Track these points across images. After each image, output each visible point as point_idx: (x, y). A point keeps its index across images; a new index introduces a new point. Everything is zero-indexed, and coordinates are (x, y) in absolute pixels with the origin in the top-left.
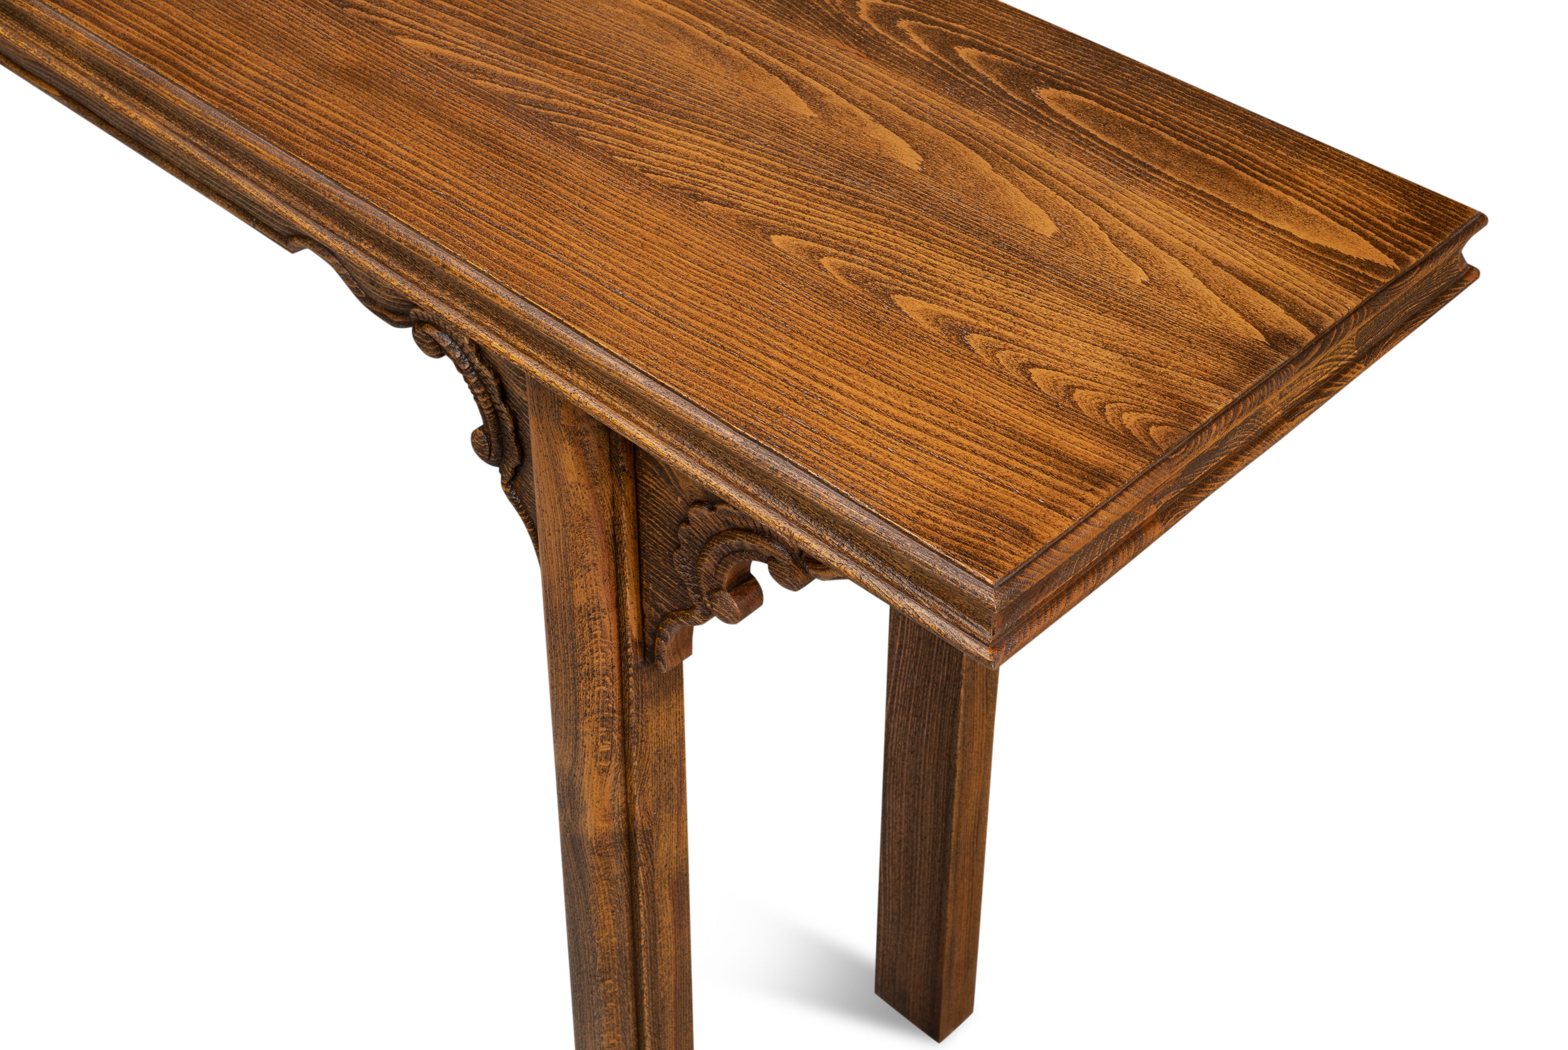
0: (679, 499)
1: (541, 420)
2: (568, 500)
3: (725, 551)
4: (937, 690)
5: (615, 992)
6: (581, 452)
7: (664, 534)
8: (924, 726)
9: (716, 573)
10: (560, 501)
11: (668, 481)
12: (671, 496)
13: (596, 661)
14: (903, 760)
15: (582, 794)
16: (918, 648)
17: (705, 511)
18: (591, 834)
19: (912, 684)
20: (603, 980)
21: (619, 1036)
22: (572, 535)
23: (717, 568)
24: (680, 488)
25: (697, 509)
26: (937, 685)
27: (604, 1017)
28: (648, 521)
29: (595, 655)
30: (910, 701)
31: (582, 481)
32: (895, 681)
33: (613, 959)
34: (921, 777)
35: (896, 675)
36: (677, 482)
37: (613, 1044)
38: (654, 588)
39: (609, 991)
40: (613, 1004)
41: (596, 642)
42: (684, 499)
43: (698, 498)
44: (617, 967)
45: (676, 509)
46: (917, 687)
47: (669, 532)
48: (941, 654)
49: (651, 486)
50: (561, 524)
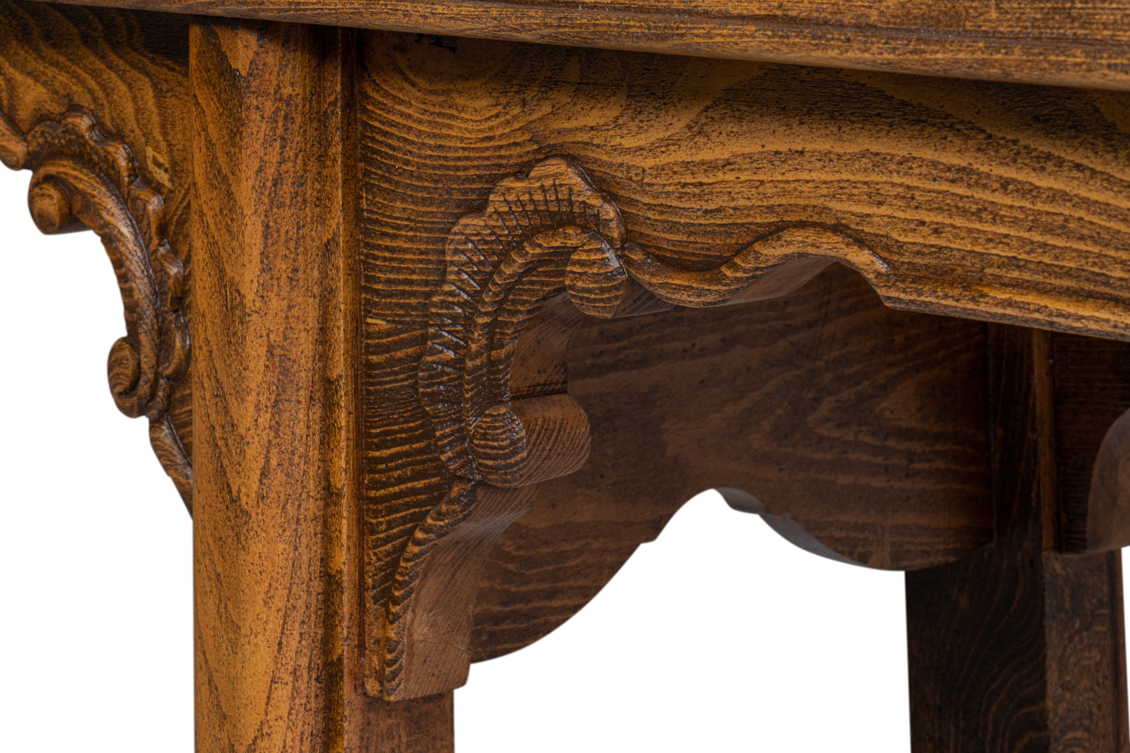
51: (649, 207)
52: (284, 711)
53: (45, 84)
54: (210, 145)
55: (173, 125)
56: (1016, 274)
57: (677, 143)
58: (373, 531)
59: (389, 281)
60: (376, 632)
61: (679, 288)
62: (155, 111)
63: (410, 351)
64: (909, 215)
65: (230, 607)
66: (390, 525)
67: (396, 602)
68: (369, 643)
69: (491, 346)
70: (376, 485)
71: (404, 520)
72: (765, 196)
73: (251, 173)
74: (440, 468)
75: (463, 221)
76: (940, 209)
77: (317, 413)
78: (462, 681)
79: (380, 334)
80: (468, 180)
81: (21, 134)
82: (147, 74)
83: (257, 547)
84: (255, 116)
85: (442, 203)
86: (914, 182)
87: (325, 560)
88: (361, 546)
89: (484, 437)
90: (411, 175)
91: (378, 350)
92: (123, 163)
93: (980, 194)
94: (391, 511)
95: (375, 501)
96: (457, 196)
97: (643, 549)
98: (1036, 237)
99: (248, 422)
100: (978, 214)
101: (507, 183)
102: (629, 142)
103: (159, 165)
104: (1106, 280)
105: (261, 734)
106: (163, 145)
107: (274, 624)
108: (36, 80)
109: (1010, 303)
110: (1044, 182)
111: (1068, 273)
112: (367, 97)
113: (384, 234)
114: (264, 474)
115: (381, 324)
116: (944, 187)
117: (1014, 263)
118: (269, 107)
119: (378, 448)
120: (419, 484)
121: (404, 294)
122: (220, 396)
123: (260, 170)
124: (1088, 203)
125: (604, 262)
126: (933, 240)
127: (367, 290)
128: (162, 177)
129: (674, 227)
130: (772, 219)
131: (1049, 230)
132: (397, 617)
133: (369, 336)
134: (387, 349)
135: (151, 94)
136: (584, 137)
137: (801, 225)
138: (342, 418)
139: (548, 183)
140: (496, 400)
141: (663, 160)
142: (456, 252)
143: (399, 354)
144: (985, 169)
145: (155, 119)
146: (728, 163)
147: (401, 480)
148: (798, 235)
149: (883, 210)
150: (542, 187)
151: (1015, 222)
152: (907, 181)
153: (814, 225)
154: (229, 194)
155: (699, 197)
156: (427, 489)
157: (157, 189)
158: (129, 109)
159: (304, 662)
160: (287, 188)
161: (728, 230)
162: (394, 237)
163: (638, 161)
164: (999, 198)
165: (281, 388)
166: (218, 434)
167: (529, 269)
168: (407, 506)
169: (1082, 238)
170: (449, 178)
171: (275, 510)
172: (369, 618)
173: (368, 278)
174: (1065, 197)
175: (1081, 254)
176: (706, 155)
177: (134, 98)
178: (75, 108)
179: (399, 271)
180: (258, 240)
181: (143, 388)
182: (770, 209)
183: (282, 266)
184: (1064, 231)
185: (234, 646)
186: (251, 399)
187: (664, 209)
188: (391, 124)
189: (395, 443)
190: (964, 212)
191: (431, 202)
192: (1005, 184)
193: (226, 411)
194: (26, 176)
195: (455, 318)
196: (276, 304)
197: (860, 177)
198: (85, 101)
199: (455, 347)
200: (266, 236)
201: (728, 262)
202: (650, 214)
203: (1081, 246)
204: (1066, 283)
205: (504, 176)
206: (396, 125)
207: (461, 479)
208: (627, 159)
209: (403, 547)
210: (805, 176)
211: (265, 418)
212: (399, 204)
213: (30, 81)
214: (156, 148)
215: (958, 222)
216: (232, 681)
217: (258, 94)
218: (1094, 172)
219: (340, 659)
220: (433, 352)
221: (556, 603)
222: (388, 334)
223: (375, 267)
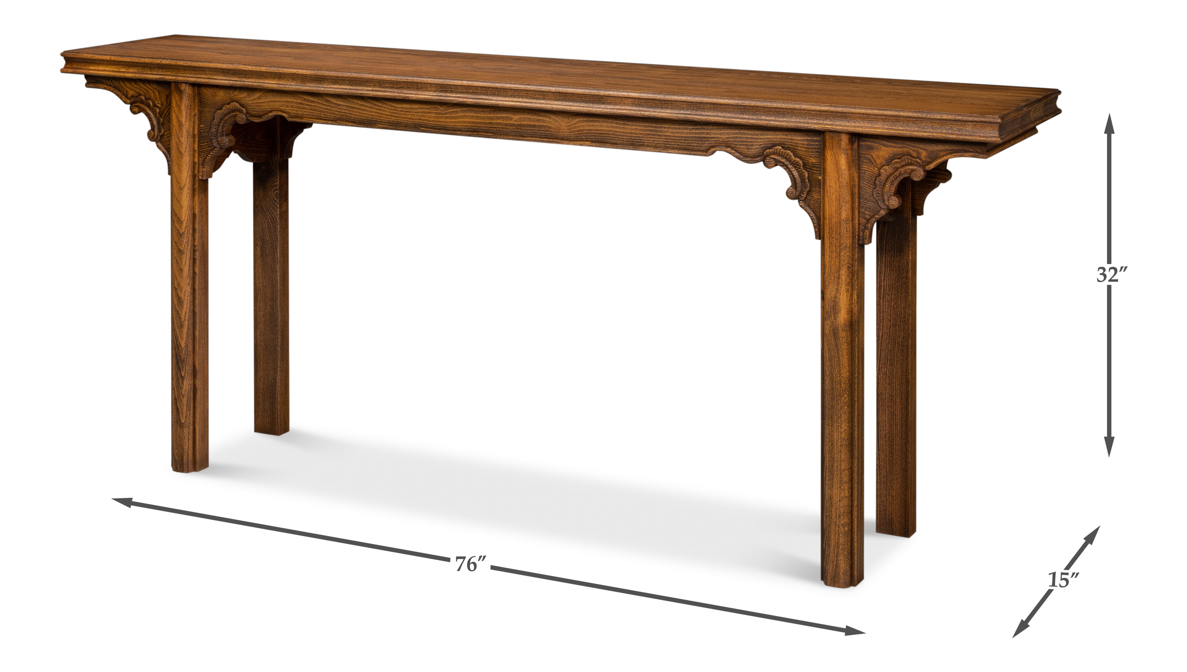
0: (876, 169)
1: (833, 150)
2: (842, 177)
3: (894, 179)
4: (899, 346)
5: (847, 401)
6: (847, 157)
7: (869, 186)
8: (894, 368)
9: (890, 190)
10: (838, 178)
11: (873, 163)
12: (873, 169)
13: (847, 242)
14: (886, 391)
15: (839, 305)
16: (890, 331)
17: (887, 167)
18: (842, 322)
19: (888, 349)
20: (843, 395)
21: (848, 424)
22: (842, 190)
23: (890, 188)
24: (877, 164)
25: (884, 167)
26: (899, 344)
27: (843, 415)
28: (864, 183)
29: (847, 239)
30: (888, 358)
31: (847, 168)
32: (881, 352)
33: (847, 383)
34: (894, 394)
35: (881, 350)
36: (875, 162)
37: (845, 429)
38: (865, 210)
39: (845, 401)
40: (846, 408)
41: (848, 234)
42: (878, 168)
43: (883, 165)
44: (848, 388)
45: (874, 173)
46: (890, 350)
47: (871, 184)
48: (900, 327)
49: (866, 169)
50: (838, 188)
51: (250, 108)
52: (188, 181)
53: (134, 91)
54: (176, 101)
55: (162, 97)
56: (308, 116)
57: (255, 100)
58: (201, 155)
59: (204, 120)
60: (201, 170)
61: (255, 119)
62: (158, 95)
63: (208, 130)
64: (292, 109)
65: (180, 167)
66: (204, 155)
67: (205, 165)
68: (200, 172)
69: (222, 128)
70: (201, 149)
71: (206, 154)
72: (270, 107)
73: (184, 105)
74: (214, 146)
75: (218, 111)
76: (297, 108)
77: (193, 139)
78: (211, 176)
79: (203, 127)
80: (219, 105)
81: (129, 99)
82: (157, 90)
83: (184, 158)
84: (185, 96)
85: (214, 108)
86: (293, 105)
87: (194, 160)
88: (199, 158)
89: (221, 141)
90: (209, 104)
91: (202, 130)
92: (151, 103)
93: (303, 106)
94: (204, 153)
95: (201, 151)
96: (216, 107)
97: (227, 160)
98: (311, 111)
99: (183, 141)
100: (303, 109)
101: (226, 105)
102: (247, 100)
103: (159, 103)
104: (321, 117)
105: (185, 185)
106: (160, 100)
107: (187, 169)
108: (132, 90)
109: (307, 120)
110: (313, 104)
111: (316, 116)
112: (201, 93)
113: (203, 113)
114: (186, 148)
115: (203, 126)
116: (298, 105)
117: (308, 115)
118: (187, 95)
119: (202, 144)
120: (209, 149)
121: (207, 122)
122: (178, 137)
123: (185, 104)
124: (319, 107)
125: (243, 116)
126: (296, 112)
127: (200, 121)
128: (159, 105)
129: (254, 111)
130: (271, 110)
131: (313, 110)
132: (205, 167)
133: (201, 128)
134: (204, 129)
135: (157, 92)
136: (240, 99)
137: (275, 110)
138: (197, 140)
139: (233, 105)
140: (223, 136)
141: (253, 102)
142: (216, 115)
143: (206, 130)
144: (304, 103)
145: (158, 96)
146: (264, 102)
147: (206, 148)
148: (275, 112)
149: (288, 108)
150: (232, 106)
151: (308, 109)
152: (292, 104)
153: (277, 110)
154: (180, 108)
155: (259, 107)
156: (210, 149)
157: (158, 107)
158: (152, 95)
159: (191, 174)
160: (189, 107)
161: (263, 111)
162: (205, 113)
163: (249, 102)
164: (306, 106)
165: (188, 136)
166: (178, 143)
167: (230, 117)
168: (207, 152)
169: (318, 111)
170: (215, 105)
171: (187, 153)
172: (200, 168)
173: (200, 120)
174: (316, 106)
175: (317, 113)
176: (260, 101)
177: (154, 93)
178: (140, 95)
179: (206, 118)
180: (185, 115)
181: (155, 137)
182: (270, 108)
183: (188, 118)
184: (315, 110)
185: (181, 173)
186: (184, 137)
187: (253, 109)
188: (205, 97)
189: (205, 143)
190: (301, 108)
191: (212, 108)
192: (307, 105)
193: (179, 139)
194: (129, 106)
195: (216, 125)
196: (188, 124)
197: (285, 104)
198: (143, 94)
199: (216, 129)
200: (186, 114)
201: (263, 116)
202: (251, 109)
203: (318, 112)
204: (315, 117)
205: (225, 105)
206: (206, 97)
207: (217, 147)
208: (247, 102)
209: (206, 158)
210: (276, 104)
211: (186, 140)
212: (206, 109)
213: (131, 90)
214: (158, 101)
215: (300, 110)
216: (180, 178)
217: (185, 93)
218: (320, 103)
219: (196, 174)
220: (212, 130)
221: (216, 167)
222: (204, 127)
223: (201, 118)
